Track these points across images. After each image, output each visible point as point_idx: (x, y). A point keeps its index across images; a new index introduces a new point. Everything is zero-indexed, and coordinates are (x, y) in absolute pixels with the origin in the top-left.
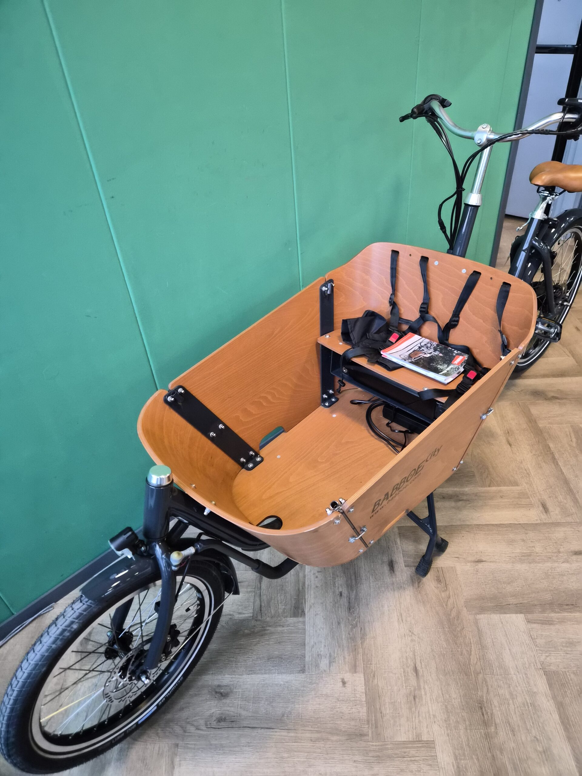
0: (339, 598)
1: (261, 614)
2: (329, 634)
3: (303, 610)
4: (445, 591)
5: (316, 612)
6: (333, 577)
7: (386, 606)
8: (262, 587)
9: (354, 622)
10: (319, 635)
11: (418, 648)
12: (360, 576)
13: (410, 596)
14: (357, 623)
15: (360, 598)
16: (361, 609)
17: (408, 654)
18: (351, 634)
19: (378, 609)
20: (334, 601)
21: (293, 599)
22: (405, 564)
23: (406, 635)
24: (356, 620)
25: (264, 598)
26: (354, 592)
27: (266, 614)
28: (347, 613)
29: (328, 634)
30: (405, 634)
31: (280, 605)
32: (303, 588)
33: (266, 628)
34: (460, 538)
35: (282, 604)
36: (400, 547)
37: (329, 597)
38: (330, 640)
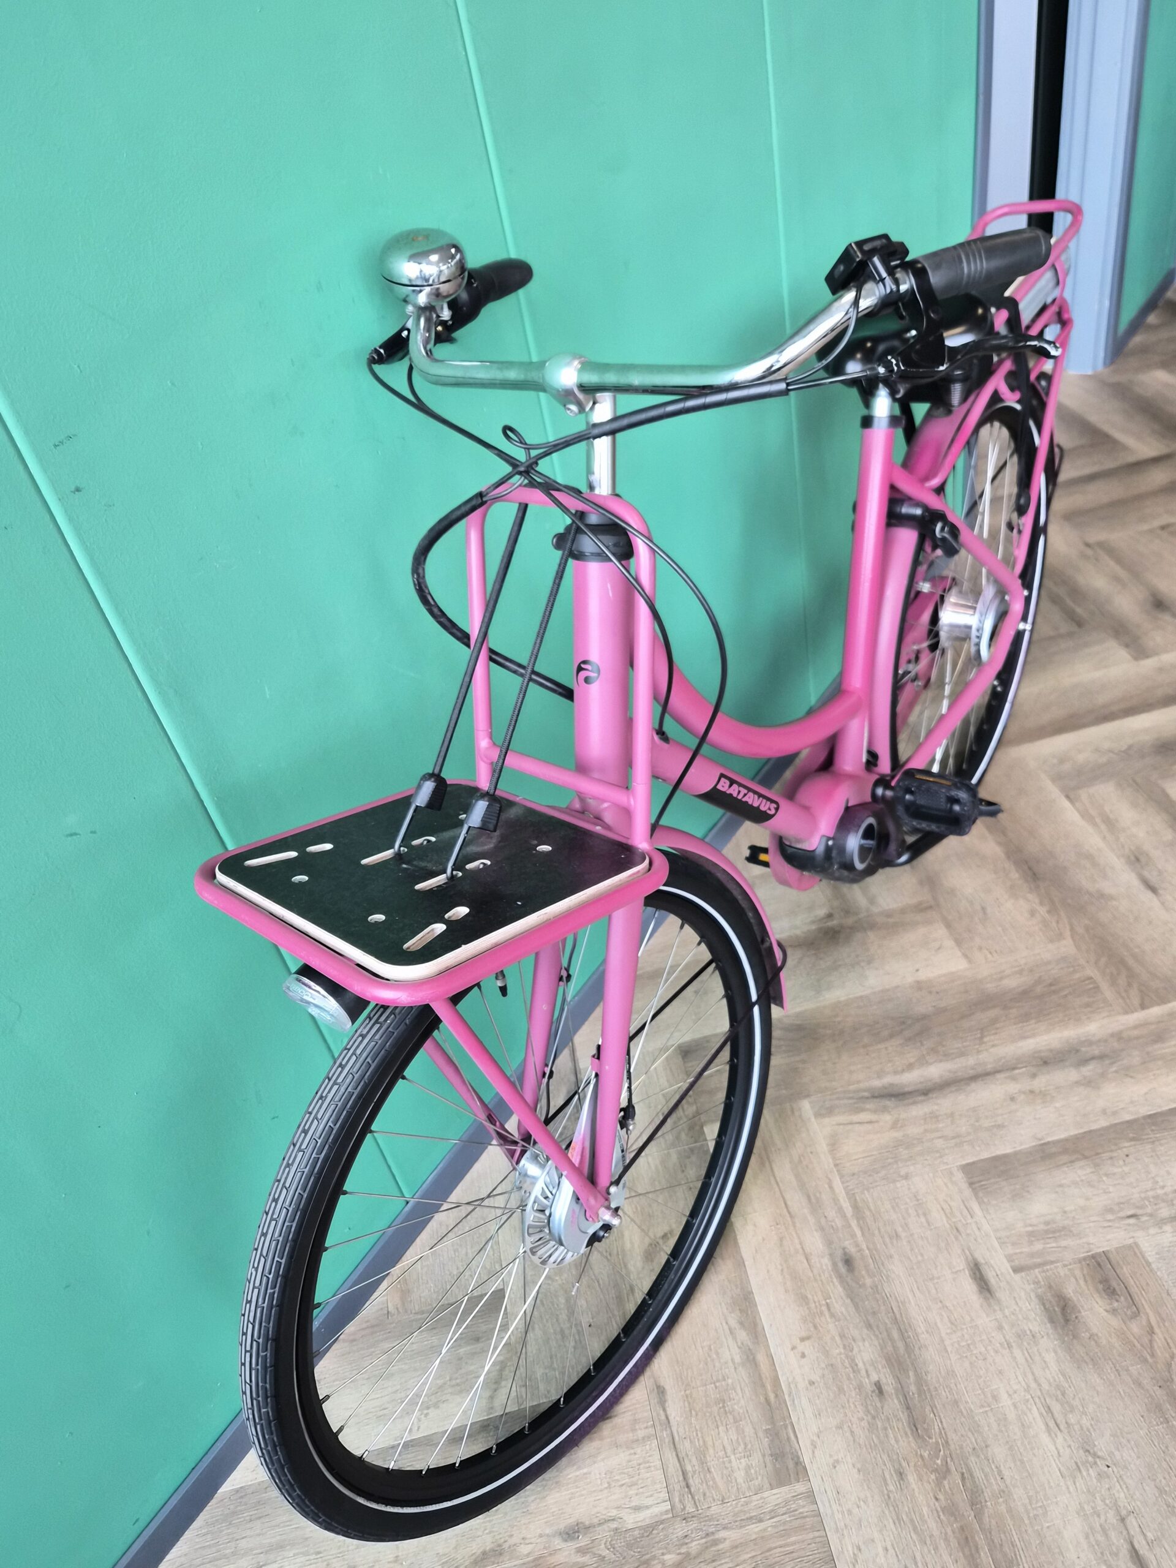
0: (876, 1399)
1: (693, 1498)
2: (887, 1512)
3: (798, 1458)
4: (1136, 1314)
5: (831, 1456)
6: (844, 1346)
7: (1004, 1396)
8: (671, 1418)
9: (939, 1462)
10: (860, 1521)
11: (1122, 1495)
12: (910, 1327)
13: (1055, 1352)
14: (947, 1463)
15: (932, 1388)
16: (943, 1420)
17: (1103, 1518)
18: (941, 1497)
19: (987, 1409)
20: (868, 1411)
21: (761, 1434)
22: (1013, 1264)
23: (1080, 1464)
24: (942, 1453)
25: (685, 1447)
26: (911, 1374)
27: (704, 1495)
28: (911, 1439)
29: (883, 1512)
30: (1076, 1463)
31: (733, 1457)
32: (776, 1396)
33: (717, 1536)
34: (1121, 1163)
35: (738, 1455)
36: (984, 1221)
37: (852, 1406)
38: (894, 1530)
